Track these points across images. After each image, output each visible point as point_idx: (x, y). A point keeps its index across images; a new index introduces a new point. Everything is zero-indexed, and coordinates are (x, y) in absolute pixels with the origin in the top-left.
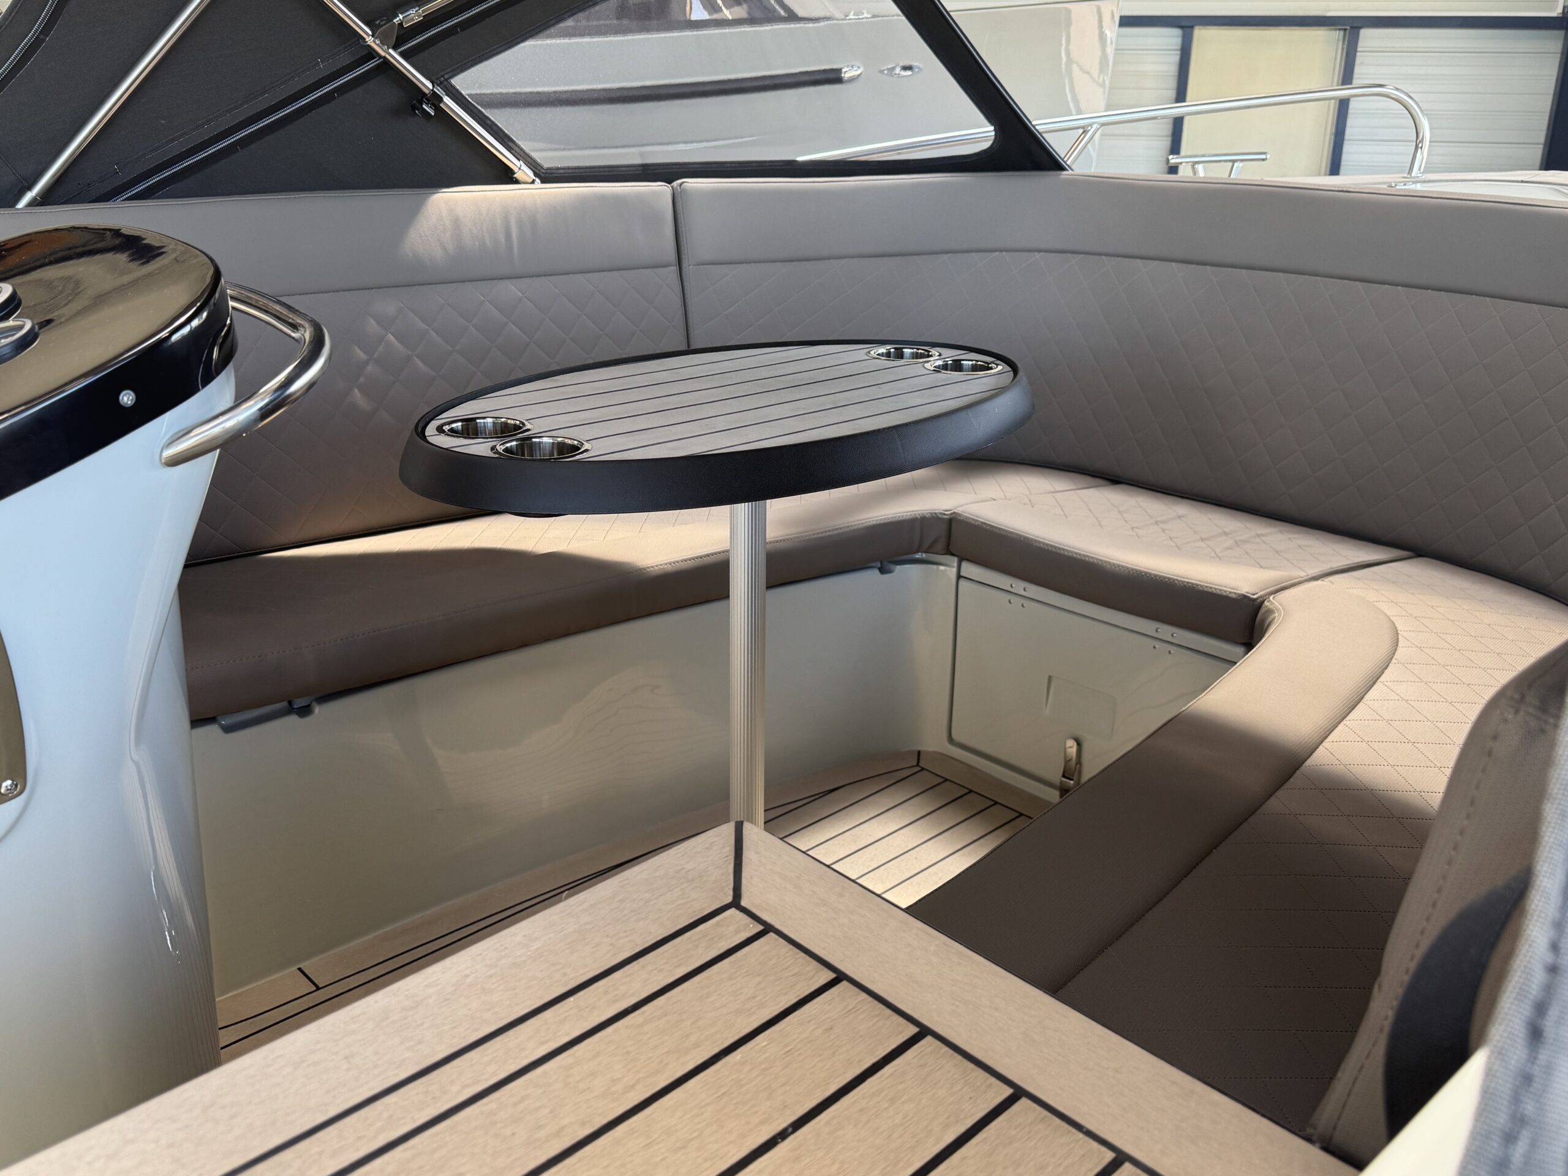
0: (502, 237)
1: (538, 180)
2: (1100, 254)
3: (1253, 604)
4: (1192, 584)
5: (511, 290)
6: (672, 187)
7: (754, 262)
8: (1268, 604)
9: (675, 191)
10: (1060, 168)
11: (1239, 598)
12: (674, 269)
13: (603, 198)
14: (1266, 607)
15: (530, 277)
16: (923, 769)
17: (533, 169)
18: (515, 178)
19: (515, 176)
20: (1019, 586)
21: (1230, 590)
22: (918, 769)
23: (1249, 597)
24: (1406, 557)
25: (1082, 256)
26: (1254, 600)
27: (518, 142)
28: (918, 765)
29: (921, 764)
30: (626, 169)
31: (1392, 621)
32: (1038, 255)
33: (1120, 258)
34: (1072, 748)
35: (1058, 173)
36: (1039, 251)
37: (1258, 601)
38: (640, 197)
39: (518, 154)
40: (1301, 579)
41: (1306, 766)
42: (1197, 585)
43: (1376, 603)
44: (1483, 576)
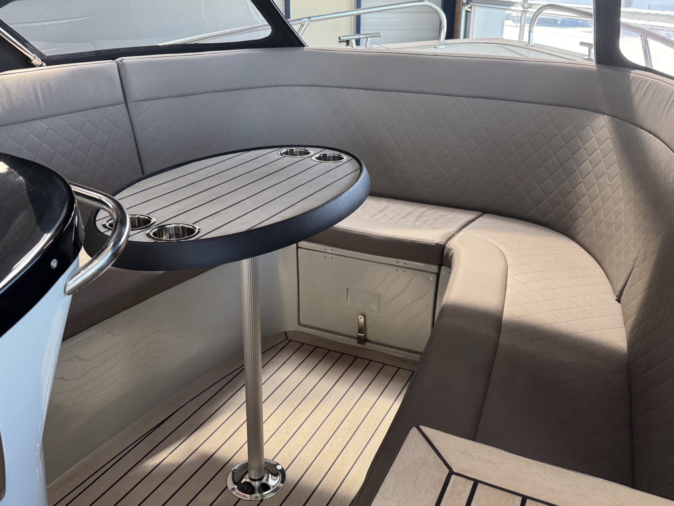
0: (33, 97)
1: (44, 64)
2: (327, 87)
3: (442, 247)
4: (414, 241)
5: (41, 125)
6: (117, 62)
7: (159, 99)
8: (448, 246)
9: (119, 64)
10: (304, 46)
11: (436, 245)
12: (124, 105)
13: (83, 71)
14: (448, 247)
15: (51, 117)
16: (290, 341)
17: (41, 58)
18: (32, 63)
19: (32, 62)
20: (329, 249)
21: (431, 242)
22: (288, 341)
23: (440, 244)
24: (480, 215)
25: (319, 87)
26: (442, 245)
27: (30, 42)
28: (287, 339)
29: (288, 338)
30: (89, 54)
31: (497, 247)
32: (298, 88)
33: (336, 88)
34: (362, 320)
35: (302, 48)
36: (298, 86)
37: (443, 245)
38: (102, 69)
39: (32, 50)
40: (453, 232)
41: (503, 321)
42: (416, 241)
43: (487, 239)
44: (513, 219)
